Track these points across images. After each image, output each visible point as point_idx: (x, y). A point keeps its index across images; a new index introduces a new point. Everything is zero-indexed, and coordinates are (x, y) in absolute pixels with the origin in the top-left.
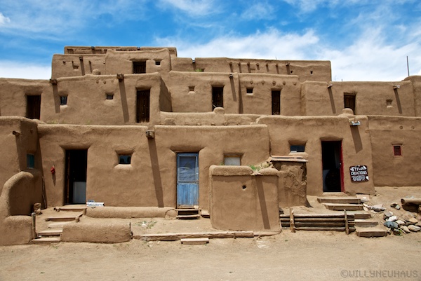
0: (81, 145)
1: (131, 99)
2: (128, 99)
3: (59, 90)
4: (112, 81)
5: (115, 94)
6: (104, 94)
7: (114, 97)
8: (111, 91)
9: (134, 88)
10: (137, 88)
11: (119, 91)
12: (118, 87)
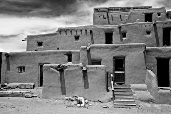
0: (166, 57)
1: (160, 34)
2: (159, 34)
3: (122, 30)
4: (150, 25)
5: (152, 32)
6: (146, 32)
7: (151, 33)
8: (149, 30)
9: (162, 28)
10: (163, 28)
11: (154, 30)
12: (153, 28)
